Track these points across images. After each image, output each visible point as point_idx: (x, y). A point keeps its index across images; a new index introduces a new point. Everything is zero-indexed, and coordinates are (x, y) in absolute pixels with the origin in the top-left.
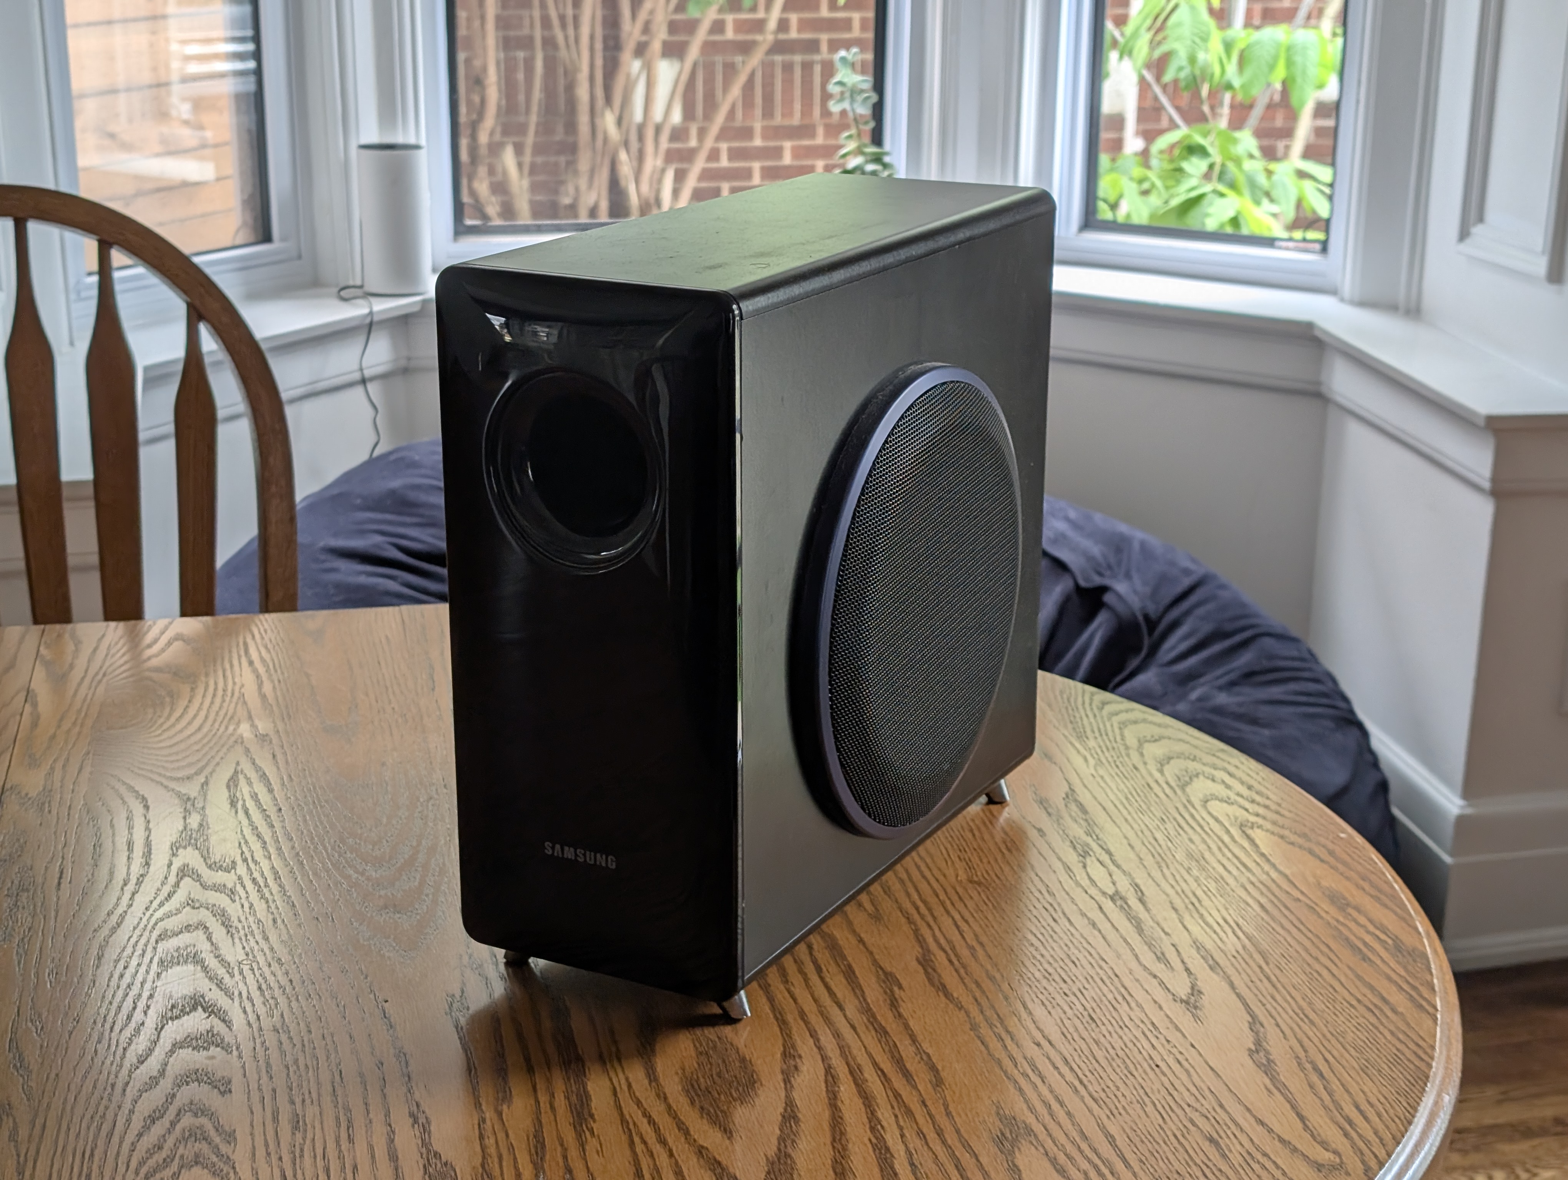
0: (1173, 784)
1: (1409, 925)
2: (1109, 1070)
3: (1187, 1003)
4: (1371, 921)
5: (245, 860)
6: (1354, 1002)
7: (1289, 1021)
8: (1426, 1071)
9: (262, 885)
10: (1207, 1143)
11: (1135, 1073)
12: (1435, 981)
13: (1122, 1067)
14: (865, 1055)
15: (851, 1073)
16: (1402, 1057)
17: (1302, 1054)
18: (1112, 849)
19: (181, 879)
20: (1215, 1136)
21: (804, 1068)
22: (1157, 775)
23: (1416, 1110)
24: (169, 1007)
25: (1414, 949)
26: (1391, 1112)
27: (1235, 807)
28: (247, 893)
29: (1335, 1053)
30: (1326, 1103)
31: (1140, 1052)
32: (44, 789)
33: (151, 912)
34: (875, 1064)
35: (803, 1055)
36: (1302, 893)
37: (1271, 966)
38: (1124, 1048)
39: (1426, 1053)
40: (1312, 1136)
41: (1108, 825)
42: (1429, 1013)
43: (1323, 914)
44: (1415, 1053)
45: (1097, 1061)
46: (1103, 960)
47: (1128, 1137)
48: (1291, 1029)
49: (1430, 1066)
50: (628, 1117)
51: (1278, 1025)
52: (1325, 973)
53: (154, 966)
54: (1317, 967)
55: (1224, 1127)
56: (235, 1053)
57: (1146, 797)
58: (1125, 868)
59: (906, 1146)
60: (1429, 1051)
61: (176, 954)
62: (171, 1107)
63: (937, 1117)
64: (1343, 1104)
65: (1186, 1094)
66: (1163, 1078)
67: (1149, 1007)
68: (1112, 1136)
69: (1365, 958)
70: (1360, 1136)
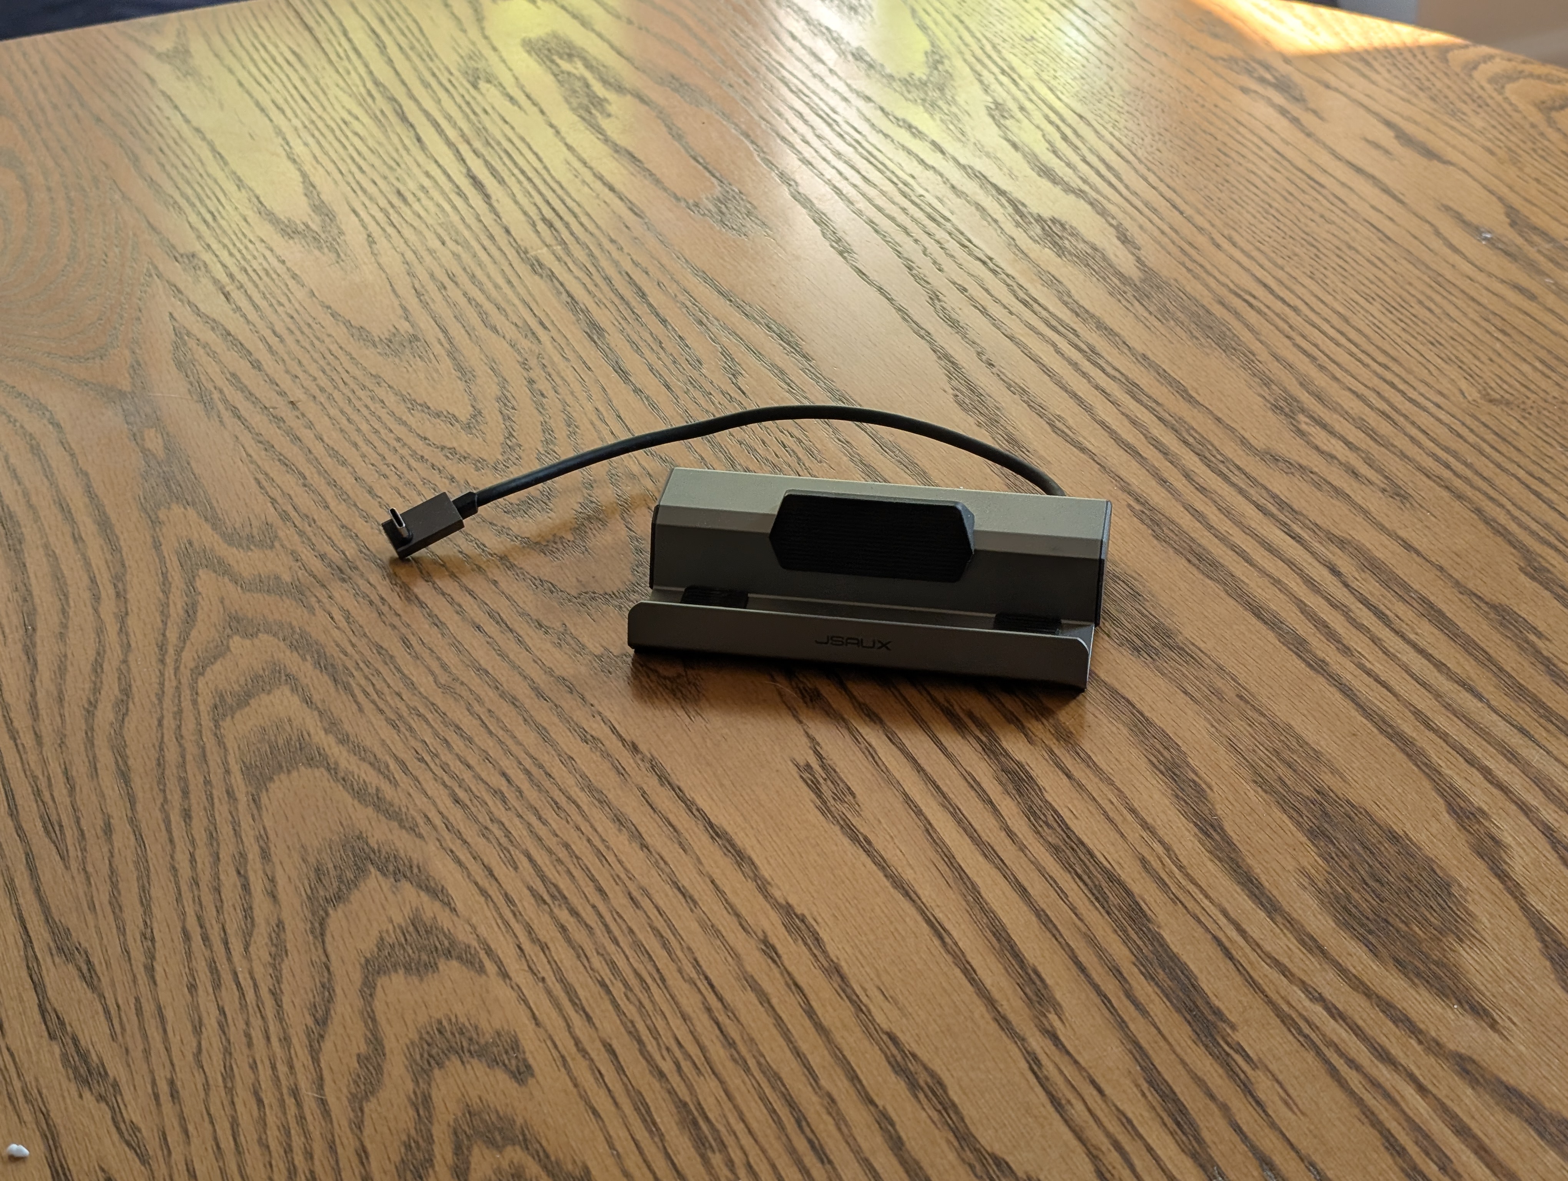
5: (286, 516)
19: (193, 574)
21: (1509, 839)
24: (313, 875)
28: (324, 586)
33: (172, 652)
35: (1484, 807)
50: (1284, 1006)
56: (492, 968)
61: (266, 748)
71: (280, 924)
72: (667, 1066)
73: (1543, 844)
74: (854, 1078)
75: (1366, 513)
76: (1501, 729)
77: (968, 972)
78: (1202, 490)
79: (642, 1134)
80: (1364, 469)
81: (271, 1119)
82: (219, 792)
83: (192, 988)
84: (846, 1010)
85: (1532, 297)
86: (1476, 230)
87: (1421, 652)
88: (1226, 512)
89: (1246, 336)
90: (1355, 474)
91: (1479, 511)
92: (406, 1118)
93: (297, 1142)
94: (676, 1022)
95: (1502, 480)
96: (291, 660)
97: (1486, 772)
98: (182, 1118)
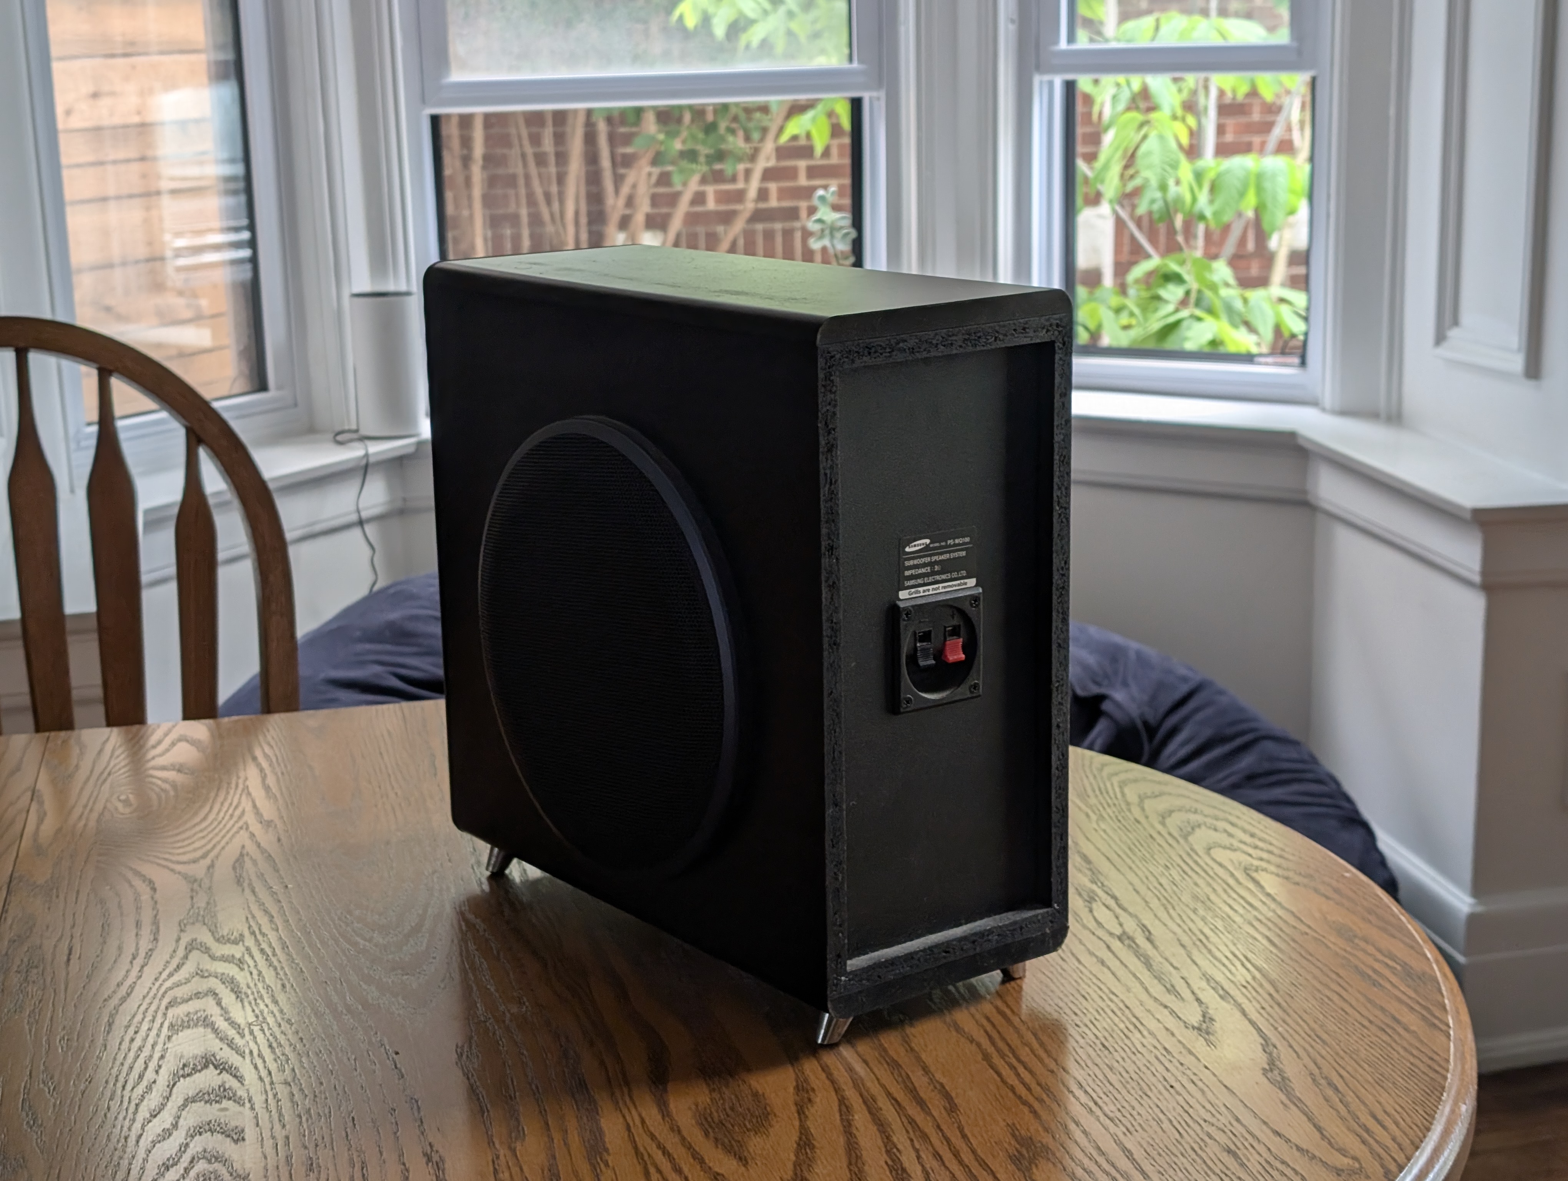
0: (1176, 834)
1: (1417, 952)
2: (1124, 1092)
3: (1199, 1029)
4: (1379, 950)
5: (253, 933)
6: (1366, 1023)
7: (1302, 1042)
8: (1442, 1082)
9: (270, 954)
10: (1225, 1154)
11: (1149, 1093)
12: (1446, 1001)
13: (1137, 1088)
14: (878, 1086)
15: (865, 1102)
16: (1417, 1070)
17: (1316, 1071)
18: (1118, 894)
19: (190, 951)
20: (1233, 1147)
21: (818, 1100)
22: (1159, 827)
23: (1433, 1118)
24: (181, 1066)
25: (1424, 974)
26: (1408, 1119)
27: (1238, 853)
28: (255, 962)
29: (1349, 1068)
30: (1342, 1113)
31: (1154, 1075)
32: (52, 877)
33: (160, 982)
34: (889, 1094)
35: (816, 1088)
36: (1309, 927)
37: (1281, 993)
38: (1138, 1071)
39: (1440, 1066)
40: (1330, 1143)
41: (1113, 873)
42: (1441, 1030)
43: (1331, 945)
44: (1429, 1067)
45: (1111, 1084)
46: (1113, 993)
47: (1145, 1151)
48: (1305, 1049)
49: (1446, 1078)
50: (642, 1149)
51: (1291, 1046)
52: (1335, 998)
53: (165, 1031)
54: (1328, 993)
55: (1242, 1139)
56: (248, 1105)
57: (1149, 847)
58: (1131, 910)
59: (923, 1166)
60: (1442, 1063)
61: (186, 1019)
62: (184, 1156)
63: (953, 1140)
64: (1359, 1114)
65: (1202, 1112)
66: (1180, 1099)
67: (1162, 1035)
68: (1129, 1151)
69: (1375, 983)
70: (1377, 1141)
73: (835, 1104)
74: (401, 1156)
82: (153, 1033)
92: (173, 1151)
96: (220, 988)
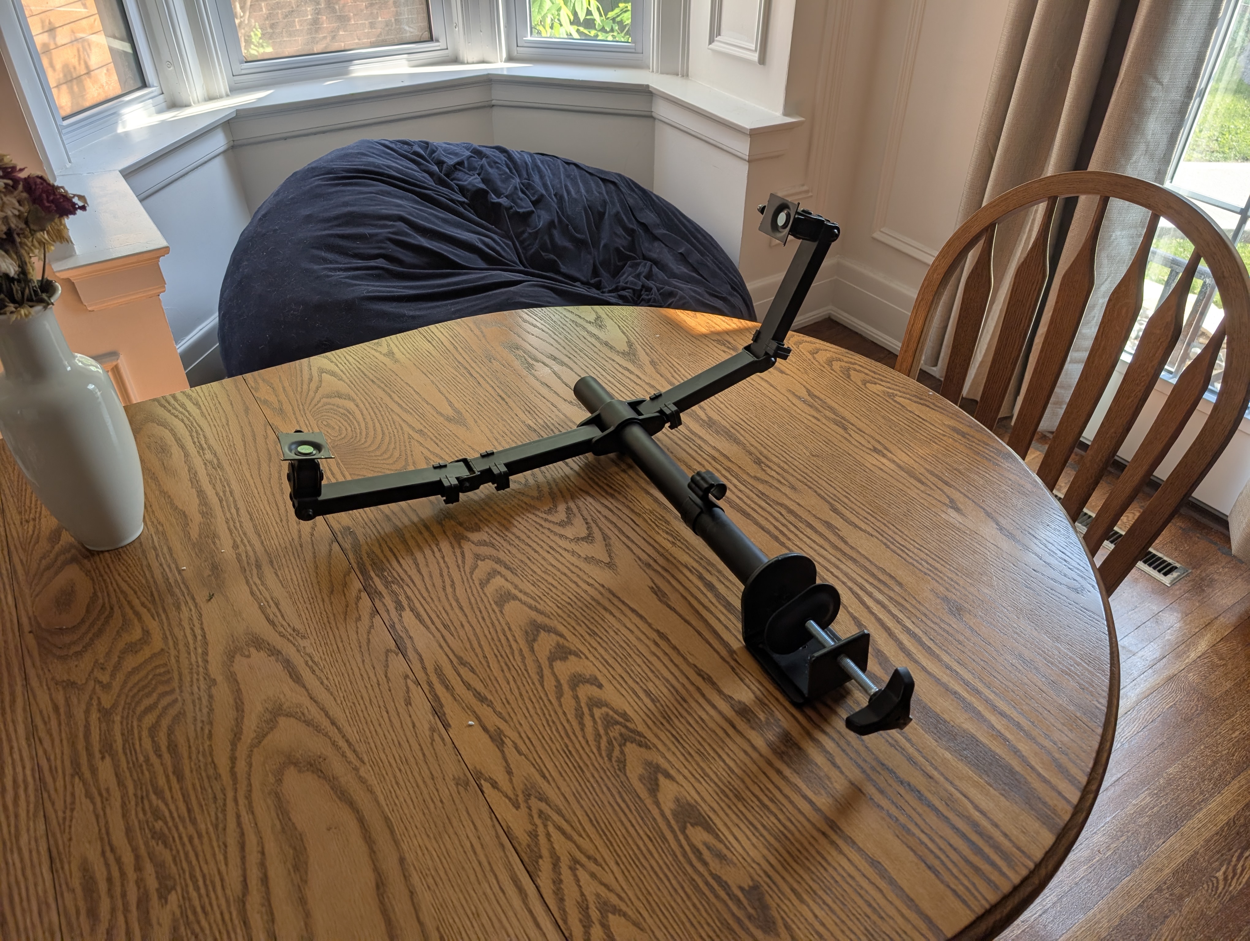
0: (844, 377)
14: (858, 576)
15: (861, 589)
18: (852, 422)
22: (835, 374)
24: (525, 633)
27: (877, 385)
34: (868, 582)
36: (943, 431)
41: (841, 409)
43: (960, 441)
46: (902, 490)
56: (583, 656)
58: (865, 431)
61: (499, 595)
62: (582, 706)
63: (917, 607)
71: (521, 649)
72: (638, 680)
73: (850, 593)
74: (688, 678)
75: (786, 495)
76: (833, 560)
77: (710, 645)
78: (740, 491)
79: (637, 700)
80: (783, 481)
81: (537, 706)
82: (490, 611)
83: (503, 671)
84: (681, 659)
85: (819, 420)
86: (799, 398)
87: (809, 537)
88: (748, 497)
89: (742, 438)
90: (781, 482)
91: (816, 492)
92: (573, 703)
93: (546, 712)
94: (637, 667)
95: (820, 481)
96: (498, 567)
97: (832, 573)
98: (512, 709)
